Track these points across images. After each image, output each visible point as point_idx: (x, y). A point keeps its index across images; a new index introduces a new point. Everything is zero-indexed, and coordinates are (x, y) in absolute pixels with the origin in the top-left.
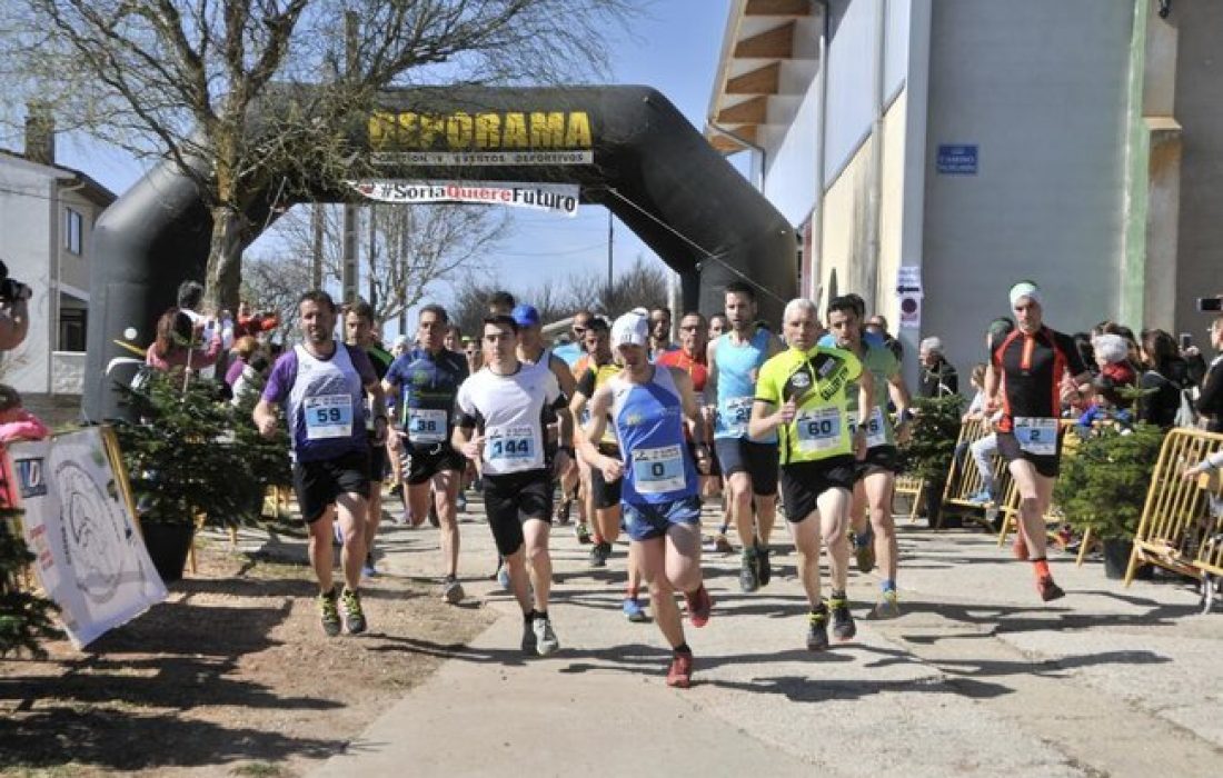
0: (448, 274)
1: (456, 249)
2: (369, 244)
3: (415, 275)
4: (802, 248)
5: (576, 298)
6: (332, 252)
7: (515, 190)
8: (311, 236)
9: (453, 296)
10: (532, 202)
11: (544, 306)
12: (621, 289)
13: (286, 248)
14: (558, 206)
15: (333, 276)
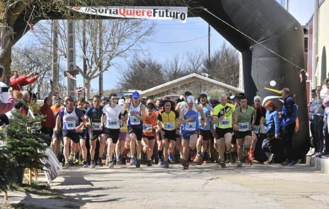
0: (123, 54)
1: (127, 40)
2: (82, 39)
3: (106, 55)
4: (307, 36)
5: (192, 65)
6: (62, 43)
7: (154, 10)
8: (51, 35)
9: (127, 65)
10: (163, 16)
11: (175, 69)
12: (215, 60)
13: (38, 42)
14: (177, 18)
15: (64, 56)
